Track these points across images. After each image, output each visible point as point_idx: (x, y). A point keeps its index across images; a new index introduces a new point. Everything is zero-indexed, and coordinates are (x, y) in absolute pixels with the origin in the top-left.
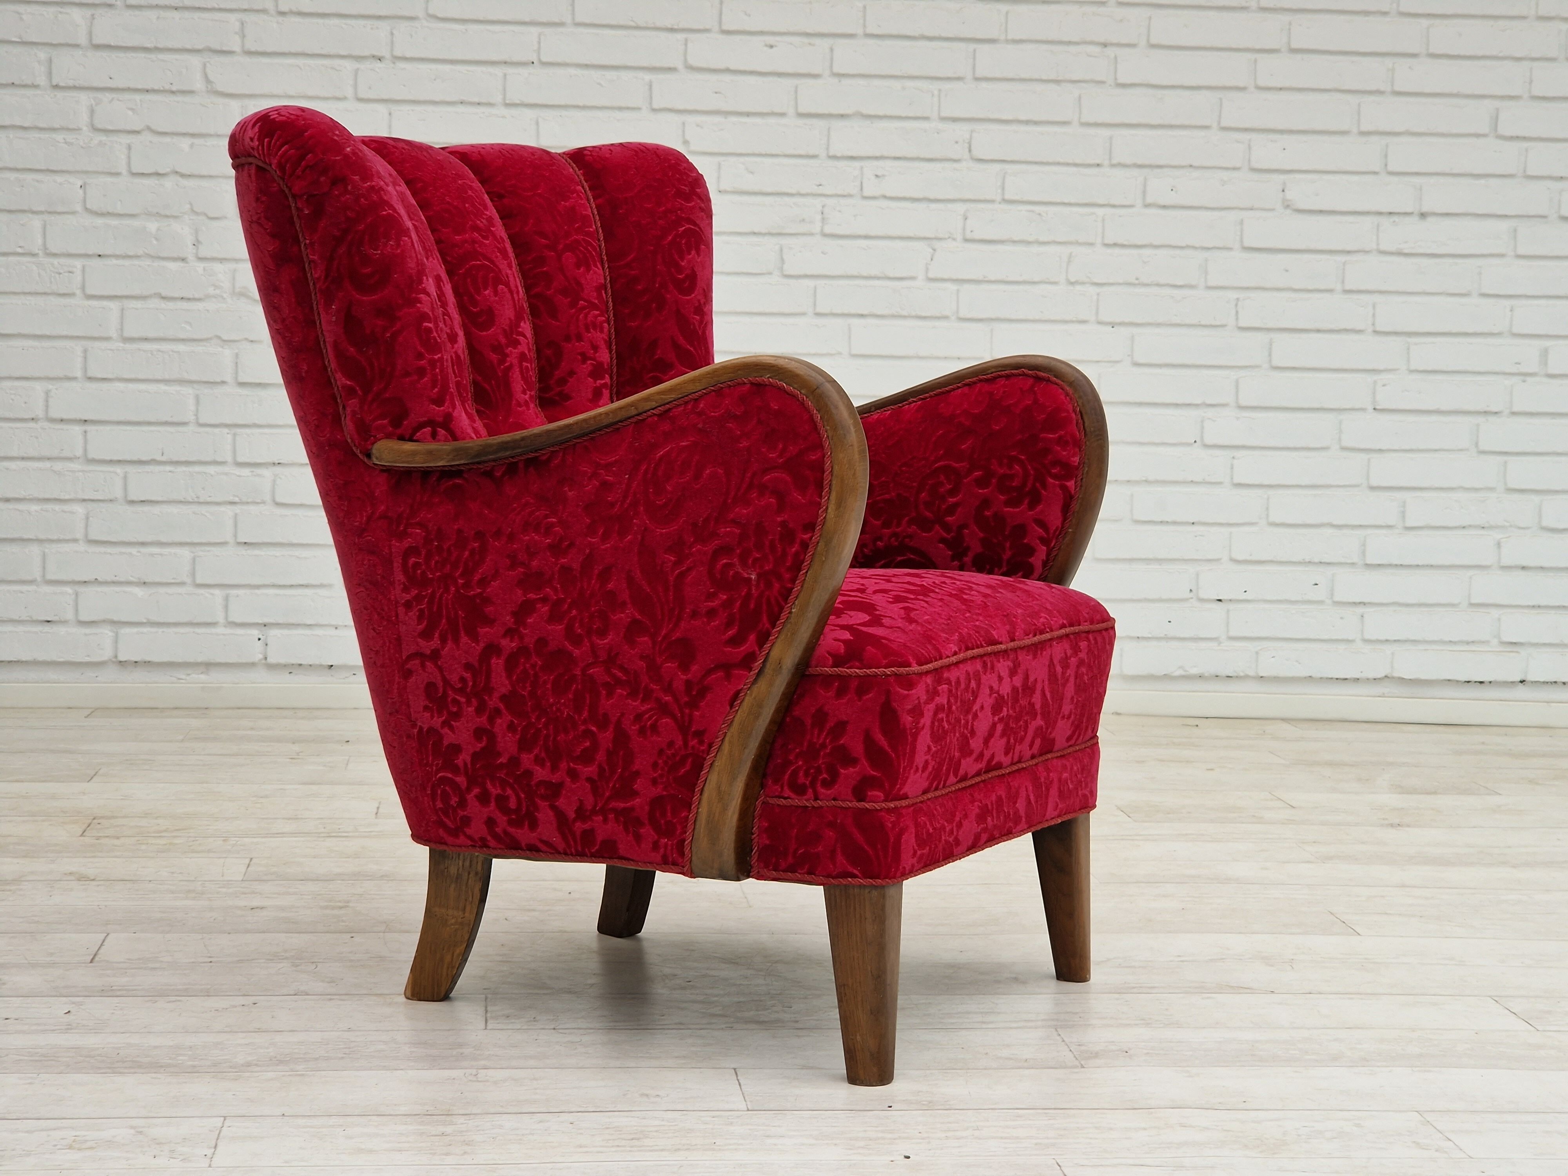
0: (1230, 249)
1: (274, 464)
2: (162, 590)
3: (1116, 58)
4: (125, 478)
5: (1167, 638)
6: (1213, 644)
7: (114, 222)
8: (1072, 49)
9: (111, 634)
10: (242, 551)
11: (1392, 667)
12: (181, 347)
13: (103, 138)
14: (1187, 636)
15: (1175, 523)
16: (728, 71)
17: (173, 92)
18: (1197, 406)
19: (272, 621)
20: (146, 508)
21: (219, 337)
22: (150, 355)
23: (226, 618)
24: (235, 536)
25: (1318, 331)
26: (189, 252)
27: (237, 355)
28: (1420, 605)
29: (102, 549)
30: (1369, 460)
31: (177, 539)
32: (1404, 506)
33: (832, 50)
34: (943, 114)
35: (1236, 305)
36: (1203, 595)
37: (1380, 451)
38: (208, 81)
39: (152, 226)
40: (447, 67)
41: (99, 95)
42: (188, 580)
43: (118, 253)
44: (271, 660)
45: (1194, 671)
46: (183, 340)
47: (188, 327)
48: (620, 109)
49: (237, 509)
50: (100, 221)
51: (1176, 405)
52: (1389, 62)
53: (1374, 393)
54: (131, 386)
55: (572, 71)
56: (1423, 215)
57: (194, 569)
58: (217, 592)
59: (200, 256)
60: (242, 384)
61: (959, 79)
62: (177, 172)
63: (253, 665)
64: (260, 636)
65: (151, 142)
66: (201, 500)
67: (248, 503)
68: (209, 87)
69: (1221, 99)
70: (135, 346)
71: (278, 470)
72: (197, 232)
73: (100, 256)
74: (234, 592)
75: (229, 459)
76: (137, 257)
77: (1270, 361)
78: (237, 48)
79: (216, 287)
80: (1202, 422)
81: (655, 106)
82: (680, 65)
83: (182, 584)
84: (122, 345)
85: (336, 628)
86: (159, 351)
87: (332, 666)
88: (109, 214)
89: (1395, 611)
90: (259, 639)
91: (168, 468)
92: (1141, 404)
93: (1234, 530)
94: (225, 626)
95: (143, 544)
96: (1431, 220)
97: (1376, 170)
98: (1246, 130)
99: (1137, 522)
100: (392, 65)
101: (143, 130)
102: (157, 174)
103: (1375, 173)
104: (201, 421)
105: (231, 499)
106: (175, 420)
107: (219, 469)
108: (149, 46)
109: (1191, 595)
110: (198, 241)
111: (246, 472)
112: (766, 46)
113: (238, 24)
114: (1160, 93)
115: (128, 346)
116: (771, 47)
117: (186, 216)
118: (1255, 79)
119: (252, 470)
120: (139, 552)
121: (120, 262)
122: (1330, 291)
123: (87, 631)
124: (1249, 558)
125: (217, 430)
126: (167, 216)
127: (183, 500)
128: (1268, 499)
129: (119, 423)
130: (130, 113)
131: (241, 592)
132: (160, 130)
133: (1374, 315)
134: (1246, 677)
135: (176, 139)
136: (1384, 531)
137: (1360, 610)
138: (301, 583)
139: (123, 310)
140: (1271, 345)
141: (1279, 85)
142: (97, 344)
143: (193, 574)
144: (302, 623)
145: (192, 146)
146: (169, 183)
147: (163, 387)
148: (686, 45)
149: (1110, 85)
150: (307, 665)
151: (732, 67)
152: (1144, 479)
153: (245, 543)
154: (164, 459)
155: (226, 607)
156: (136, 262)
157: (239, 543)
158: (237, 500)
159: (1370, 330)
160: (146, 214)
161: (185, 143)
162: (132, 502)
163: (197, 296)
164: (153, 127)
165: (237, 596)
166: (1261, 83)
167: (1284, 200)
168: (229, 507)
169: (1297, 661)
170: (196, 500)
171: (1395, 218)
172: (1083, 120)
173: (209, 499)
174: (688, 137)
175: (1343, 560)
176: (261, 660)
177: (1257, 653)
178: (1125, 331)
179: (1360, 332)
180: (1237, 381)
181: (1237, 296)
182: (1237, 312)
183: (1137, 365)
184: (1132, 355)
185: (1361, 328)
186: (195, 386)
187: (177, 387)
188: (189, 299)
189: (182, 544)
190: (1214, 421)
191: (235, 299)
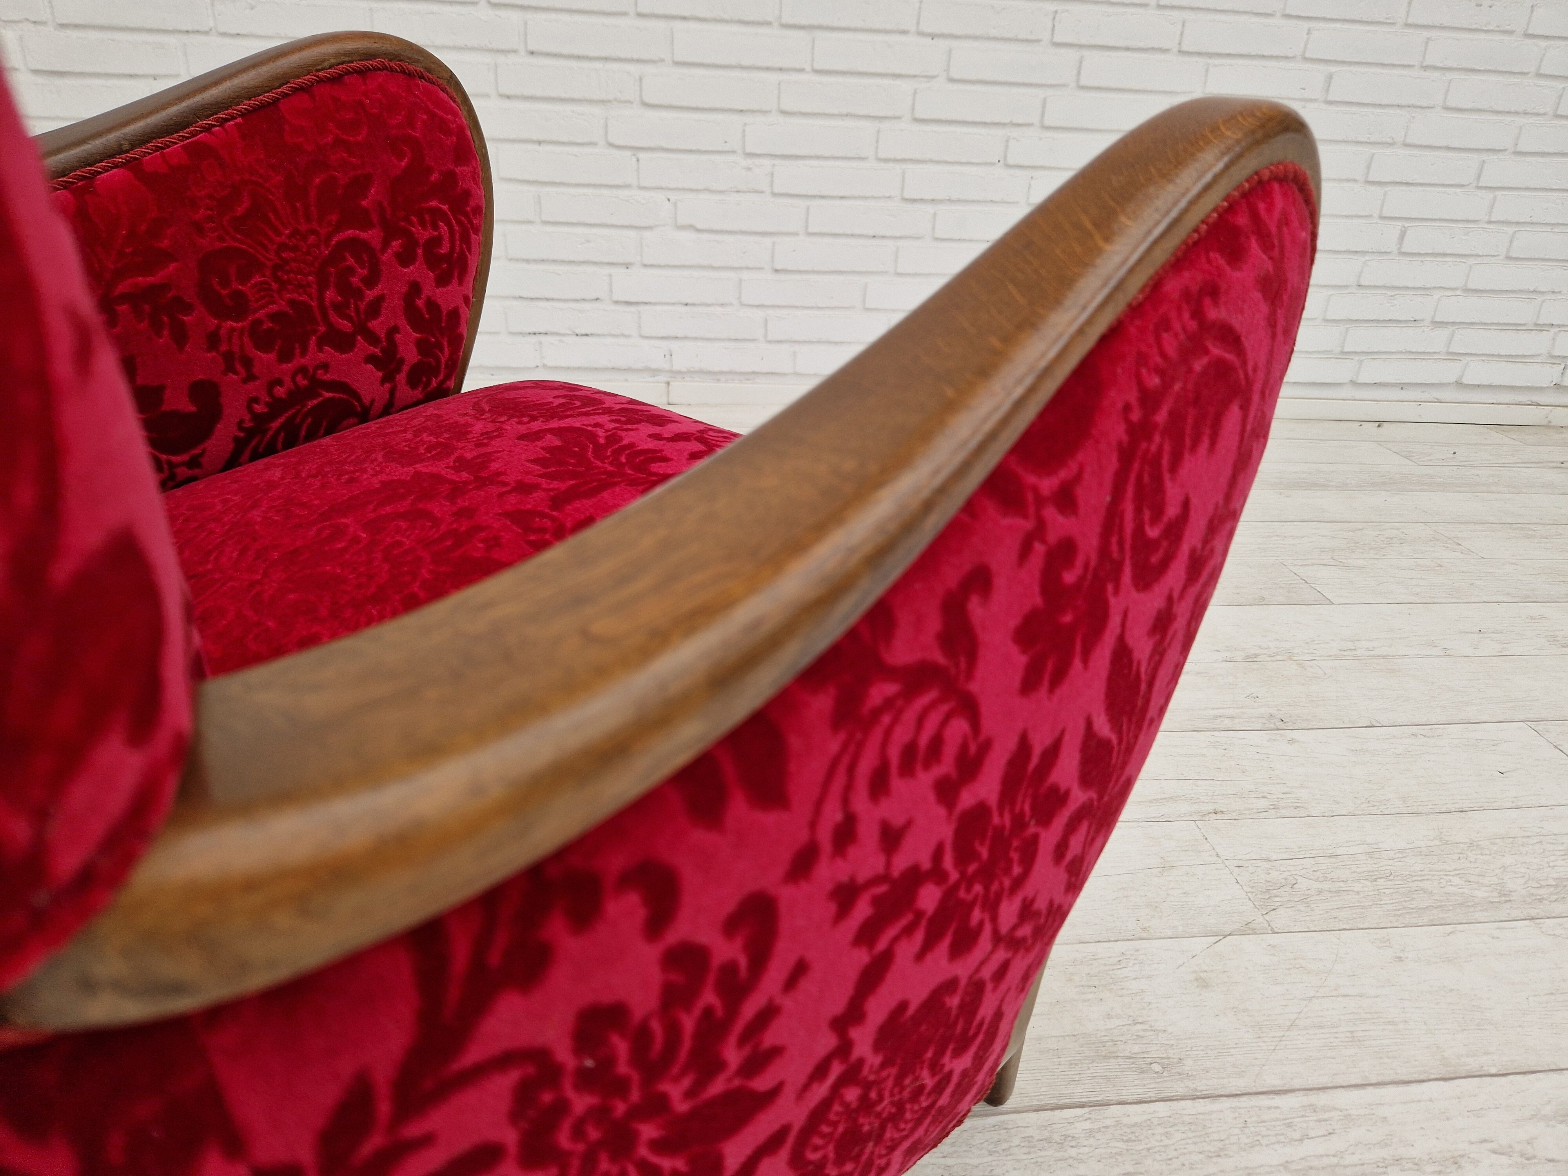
18: (1004, 125)
25: (1127, 49)
35: (1054, 18)
51: (985, 124)
77: (1078, 80)
80: (1007, 141)
133: (1182, 34)
140: (1081, 62)
152: (948, 198)
159: (1175, 50)
178: (942, 44)
179: (1166, 51)
180: (1045, 100)
181: (1055, 9)
182: (1054, 26)
183: (952, 80)
184: (947, 70)
185: (1167, 47)
190: (1018, 141)
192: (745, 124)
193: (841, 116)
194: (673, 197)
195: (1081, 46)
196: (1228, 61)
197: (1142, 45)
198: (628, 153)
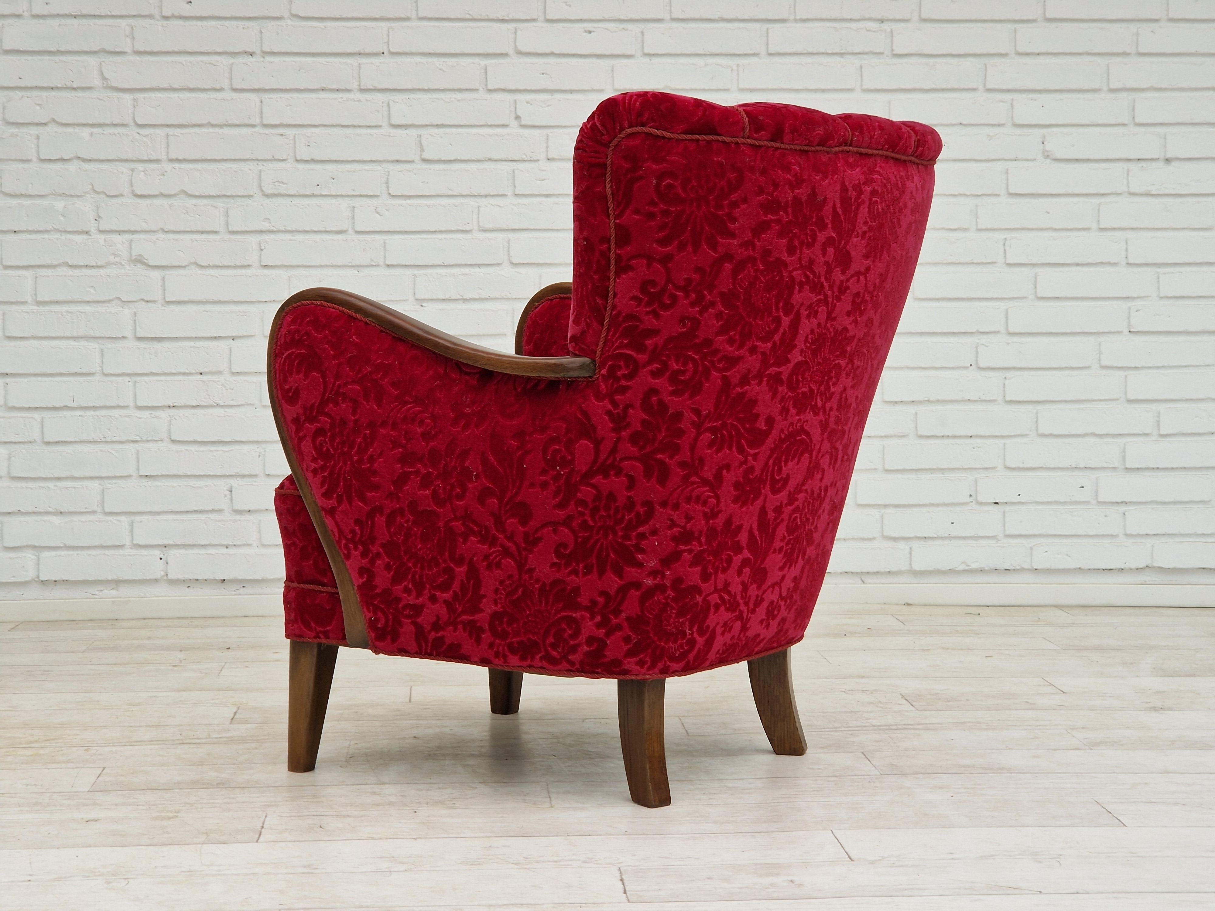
0: (998, 195)
1: (169, 406)
2: (76, 518)
3: (892, 32)
4: (42, 422)
5: (951, 538)
6: (992, 542)
7: (27, 202)
8: (853, 25)
9: (33, 557)
10: (144, 482)
12: (87, 308)
13: (15, 130)
14: (968, 535)
15: (955, 437)
16: (552, 54)
17: (74, 89)
18: (972, 333)
19: (172, 543)
20: (60, 448)
21: (119, 299)
22: (60, 315)
23: (132, 541)
24: (138, 470)
25: (1077, 265)
26: (92, 226)
27: (135, 313)
28: (1176, 503)
29: (24, 484)
30: (1126, 376)
31: (87, 474)
32: (1159, 417)
33: (642, 33)
34: (742, 86)
35: (1004, 244)
36: (981, 499)
37: (1136, 368)
38: (104, 78)
39: (60, 205)
40: (309, 60)
41: (10, 93)
42: (99, 509)
43: (30, 229)
44: (172, 576)
45: (975, 566)
46: (88, 302)
47: (93, 291)
48: (460, 90)
49: (138, 446)
50: (14, 202)
51: (954, 334)
52: (1133, 27)
53: (1129, 318)
54: (45, 343)
55: (418, 59)
56: (1168, 160)
57: (103, 498)
58: (123, 518)
59: (101, 229)
60: (140, 339)
61: (755, 55)
62: (79, 157)
63: (157, 580)
64: (162, 556)
65: (56, 132)
66: (108, 440)
67: (148, 441)
68: (105, 83)
69: (985, 65)
70: (48, 308)
71: (173, 412)
72: (98, 208)
73: (15, 232)
74: (138, 518)
75: (132, 404)
76: (47, 231)
77: (1036, 293)
78: (128, 50)
79: (115, 255)
80: (977, 347)
81: (490, 87)
82: (511, 52)
83: (94, 512)
84: (36, 307)
85: (227, 547)
86: (68, 312)
87: (224, 580)
88: (22, 196)
89: (1153, 508)
90: (161, 559)
91: (78, 413)
92: (922, 334)
93: (1007, 441)
94: (131, 548)
95: (59, 479)
96: (1174, 164)
97: (1125, 122)
98: (1009, 91)
99: (922, 437)
100: (262, 59)
101: (49, 122)
102: (63, 160)
103: (1124, 125)
104: (106, 372)
105: (134, 438)
106: (84, 371)
107: (123, 412)
108: (52, 49)
109: (971, 499)
110: (100, 217)
111: (145, 414)
112: (586, 31)
113: (128, 29)
114: (931, 61)
115: (41, 308)
116: (590, 32)
117: (88, 195)
118: (1015, 46)
119: (151, 412)
120: (55, 486)
121: (33, 236)
122: (1087, 229)
123: (12, 555)
124: (1022, 466)
125: (119, 379)
126: (71, 196)
127: (92, 440)
128: (1037, 413)
129: (35, 375)
130: (38, 108)
131: (144, 518)
132: (64, 122)
133: (1127, 250)
134: (1022, 570)
135: (77, 130)
136: (1141, 439)
137: (1122, 508)
138: (196, 509)
139: (36, 277)
140: (1036, 278)
141: (1037, 51)
142: (14, 308)
143: (103, 504)
144: (196, 543)
145: (91, 134)
146: (72, 167)
147: (72, 343)
148: (515, 33)
149: (888, 56)
150: (203, 580)
151: (556, 52)
152: (927, 399)
153: (147, 476)
154: (74, 405)
155: (132, 531)
156: (46, 236)
157: (141, 476)
158: (138, 438)
159: (1124, 262)
160: (53, 194)
161: (85, 132)
162: (48, 443)
163: (99, 264)
164: (58, 120)
165: (141, 522)
166: (1020, 49)
167: (1044, 151)
168: (132, 445)
169: (1067, 555)
170: (103, 439)
171: (1144, 164)
172: (865, 87)
173: (114, 439)
174: (519, 113)
175: (1106, 465)
176: (162, 577)
177: (1031, 548)
179: (1115, 264)
180: (1007, 311)
181: (1005, 237)
182: (1005, 250)
183: (917, 299)
185: (1116, 261)
186: (100, 341)
187: (84, 343)
188: (93, 266)
189: (92, 478)
190: (987, 346)
191: (132, 265)
195: (1034, 265)
196: (1178, 269)
197: (1090, 261)
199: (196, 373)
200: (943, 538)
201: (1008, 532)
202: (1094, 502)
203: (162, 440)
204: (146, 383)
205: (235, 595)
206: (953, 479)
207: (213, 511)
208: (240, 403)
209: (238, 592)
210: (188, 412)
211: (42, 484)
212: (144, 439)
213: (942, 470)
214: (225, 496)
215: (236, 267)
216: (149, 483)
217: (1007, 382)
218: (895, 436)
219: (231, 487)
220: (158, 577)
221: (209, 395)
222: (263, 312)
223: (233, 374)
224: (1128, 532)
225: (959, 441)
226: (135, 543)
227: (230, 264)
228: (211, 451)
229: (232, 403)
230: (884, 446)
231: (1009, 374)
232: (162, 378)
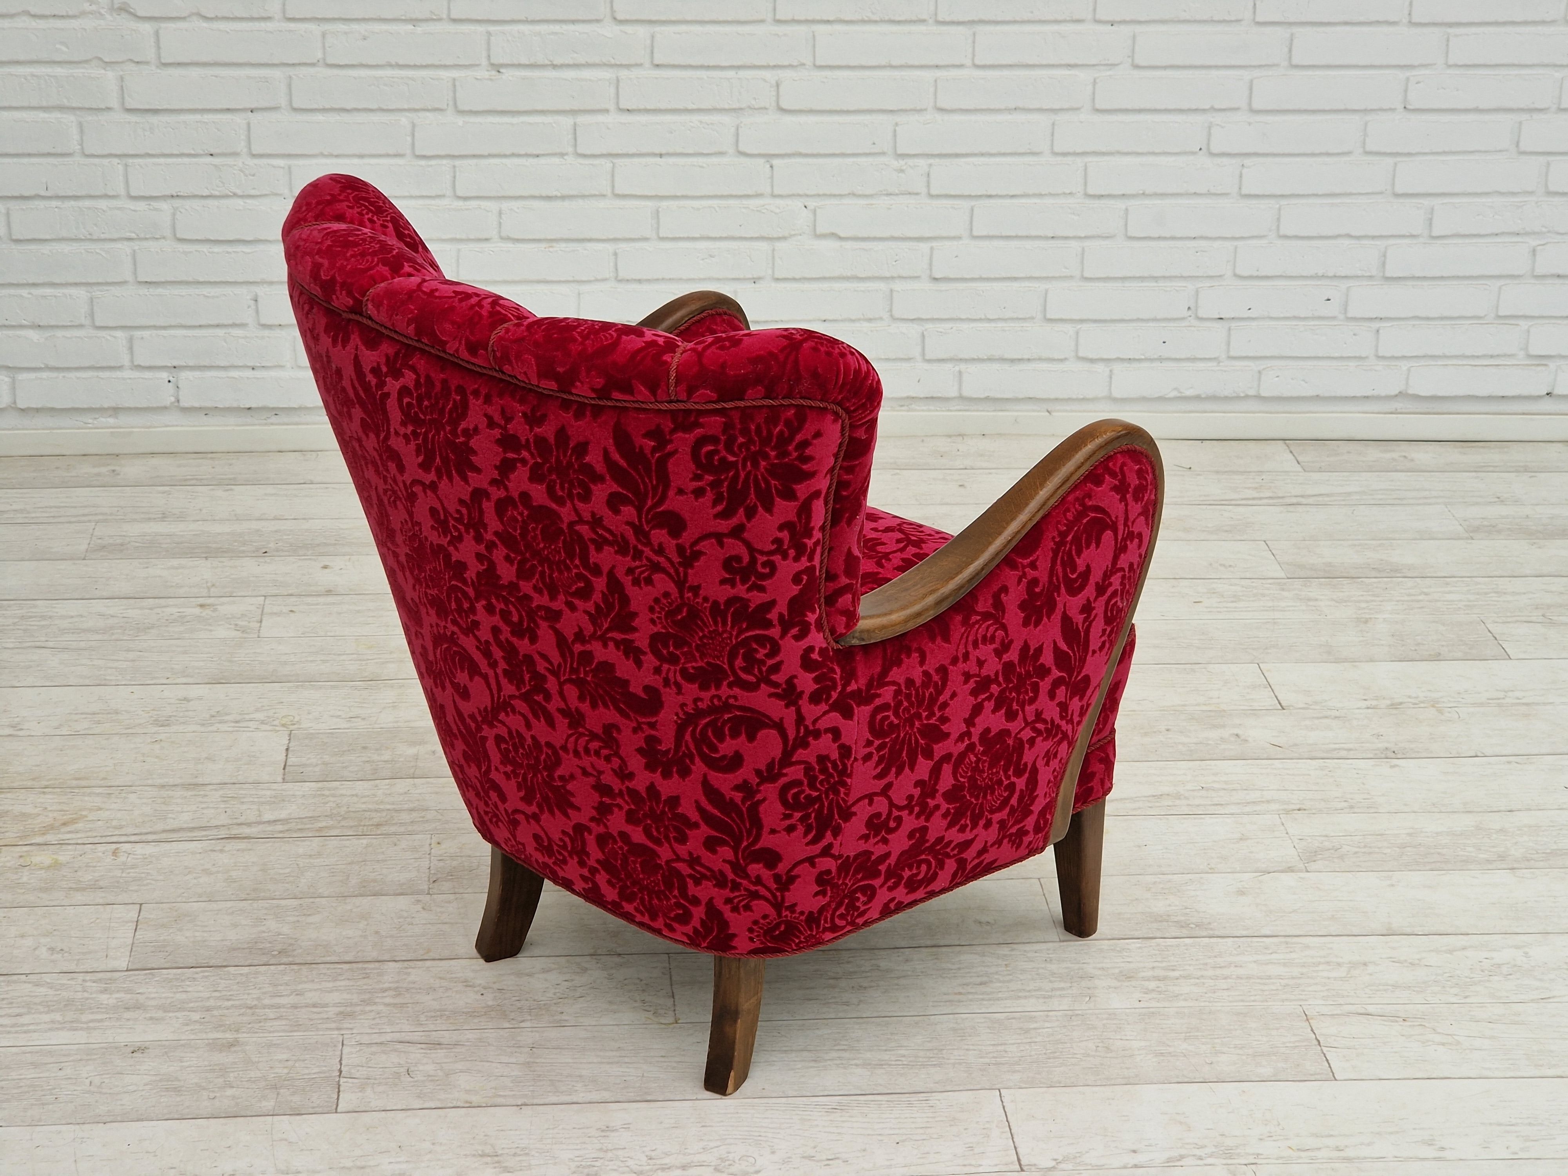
1: (172, 196)
2: (59, 333)
4: (8, 215)
5: (1161, 360)
6: (1211, 365)
9: (7, 379)
10: (144, 290)
11: (1407, 383)
12: (59, 71)
14: (1183, 358)
15: (1173, 238)
18: (1204, 111)
19: (183, 364)
20: (33, 247)
21: (100, 59)
22: (23, 81)
23: (132, 361)
24: (135, 274)
25: (1346, 24)
27: (122, 78)
28: (1442, 318)
31: (72, 280)
32: (1432, 214)
36: (1202, 313)
37: (1409, 154)
42: (86, 322)
44: (183, 404)
45: (1189, 395)
46: (59, 62)
47: (64, 49)
49: (136, 245)
53: (1406, 91)
57: (92, 309)
58: (119, 334)
60: (129, 111)
63: (165, 408)
64: (171, 379)
66: (95, 237)
67: (146, 239)
71: (177, 203)
74: (138, 334)
75: (123, 192)
77: (1290, 59)
79: (91, 2)
80: (1210, 128)
83: (81, 326)
86: (33, 75)
87: (250, 408)
89: (1414, 325)
90: (170, 382)
91: (54, 203)
93: (1240, 243)
94: (132, 370)
95: (34, 285)
99: (1132, 238)
104: (87, 151)
105: (128, 235)
106: (59, 150)
107: (113, 203)
109: (1190, 313)
111: (141, 206)
119: (148, 203)
120: (29, 293)
124: (1255, 273)
125: (106, 161)
127: (74, 237)
128: (1280, 209)
131: (146, 333)
133: (1411, 3)
134: (1247, 400)
136: (1407, 241)
137: (1375, 325)
140: (1292, 40)
143: (92, 315)
144: (214, 364)
147: (42, 115)
150: (224, 406)
152: (1141, 192)
153: (147, 282)
154: (48, 193)
155: (131, 348)
157: (140, 282)
158: (133, 235)
159: (1405, 21)
162: (17, 241)
163: (71, 13)
165: (142, 338)
168: (126, 243)
169: (1303, 380)
170: (89, 237)
173: (103, 236)
175: (1359, 273)
176: (172, 403)
177: (1260, 372)
178: (1125, 30)
179: (1393, 23)
180: (1251, 82)
182: (1255, 4)
183: (1137, 67)
184: (1132, 57)
185: (1396, 20)
186: (78, 112)
187: (57, 115)
188: (62, 16)
189: (76, 284)
190: (1223, 127)
191: (115, 15)
192: (897, 124)
193: (1009, 110)
194: (812, 204)
195: (1290, 24)
196: (1473, 32)
197: (1362, 18)
198: (761, 161)
199: (206, 154)
200: (1151, 360)
201: (1232, 354)
202: (1342, 317)
203: (164, 238)
204: (141, 167)
205: (266, 424)
206: (1168, 289)
207: (234, 325)
208: (264, 192)
209: (269, 421)
210: (196, 204)
211: (12, 291)
212: (142, 236)
213: (1155, 278)
214: (249, 307)
215: (252, 19)
216: (151, 290)
217: (1245, 171)
218: (1099, 237)
219: (256, 296)
220: (168, 404)
221: (223, 183)
222: (290, 77)
223: (254, 156)
224: (1380, 354)
225: (1179, 243)
226: (136, 363)
227: (244, 16)
228: (228, 252)
229: (253, 192)
230: (1083, 249)
231: (1247, 161)
232: (162, 160)
